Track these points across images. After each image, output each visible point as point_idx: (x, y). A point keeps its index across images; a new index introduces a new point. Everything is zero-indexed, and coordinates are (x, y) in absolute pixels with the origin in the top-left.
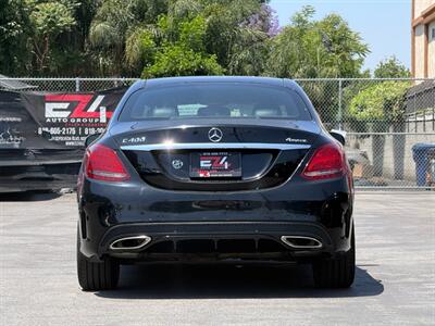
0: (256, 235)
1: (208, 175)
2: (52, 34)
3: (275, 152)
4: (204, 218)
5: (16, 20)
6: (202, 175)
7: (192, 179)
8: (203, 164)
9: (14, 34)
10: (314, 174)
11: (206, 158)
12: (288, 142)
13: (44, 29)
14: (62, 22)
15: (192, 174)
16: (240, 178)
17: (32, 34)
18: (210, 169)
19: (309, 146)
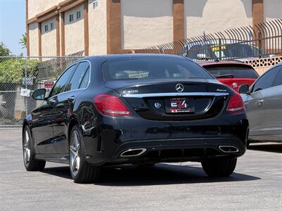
0: (205, 146)
1: (176, 111)
3: (212, 97)
4: (178, 137)
6: (173, 111)
7: (167, 114)
8: (172, 105)
10: (232, 110)
11: (174, 101)
15: (167, 111)
18: (177, 108)
19: (228, 94)
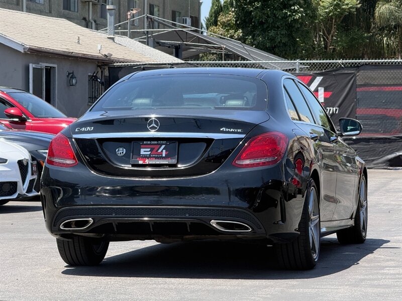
0: (187, 219)
1: (147, 162)
2: (338, 16)
3: (209, 141)
4: (139, 203)
5: (299, 4)
6: (141, 162)
7: (133, 165)
8: (143, 151)
9: (297, 17)
11: (146, 146)
12: (223, 132)
13: (330, 12)
14: (347, 4)
15: (133, 161)
16: (175, 166)
17: (314, 17)
18: (149, 157)
19: (243, 136)
